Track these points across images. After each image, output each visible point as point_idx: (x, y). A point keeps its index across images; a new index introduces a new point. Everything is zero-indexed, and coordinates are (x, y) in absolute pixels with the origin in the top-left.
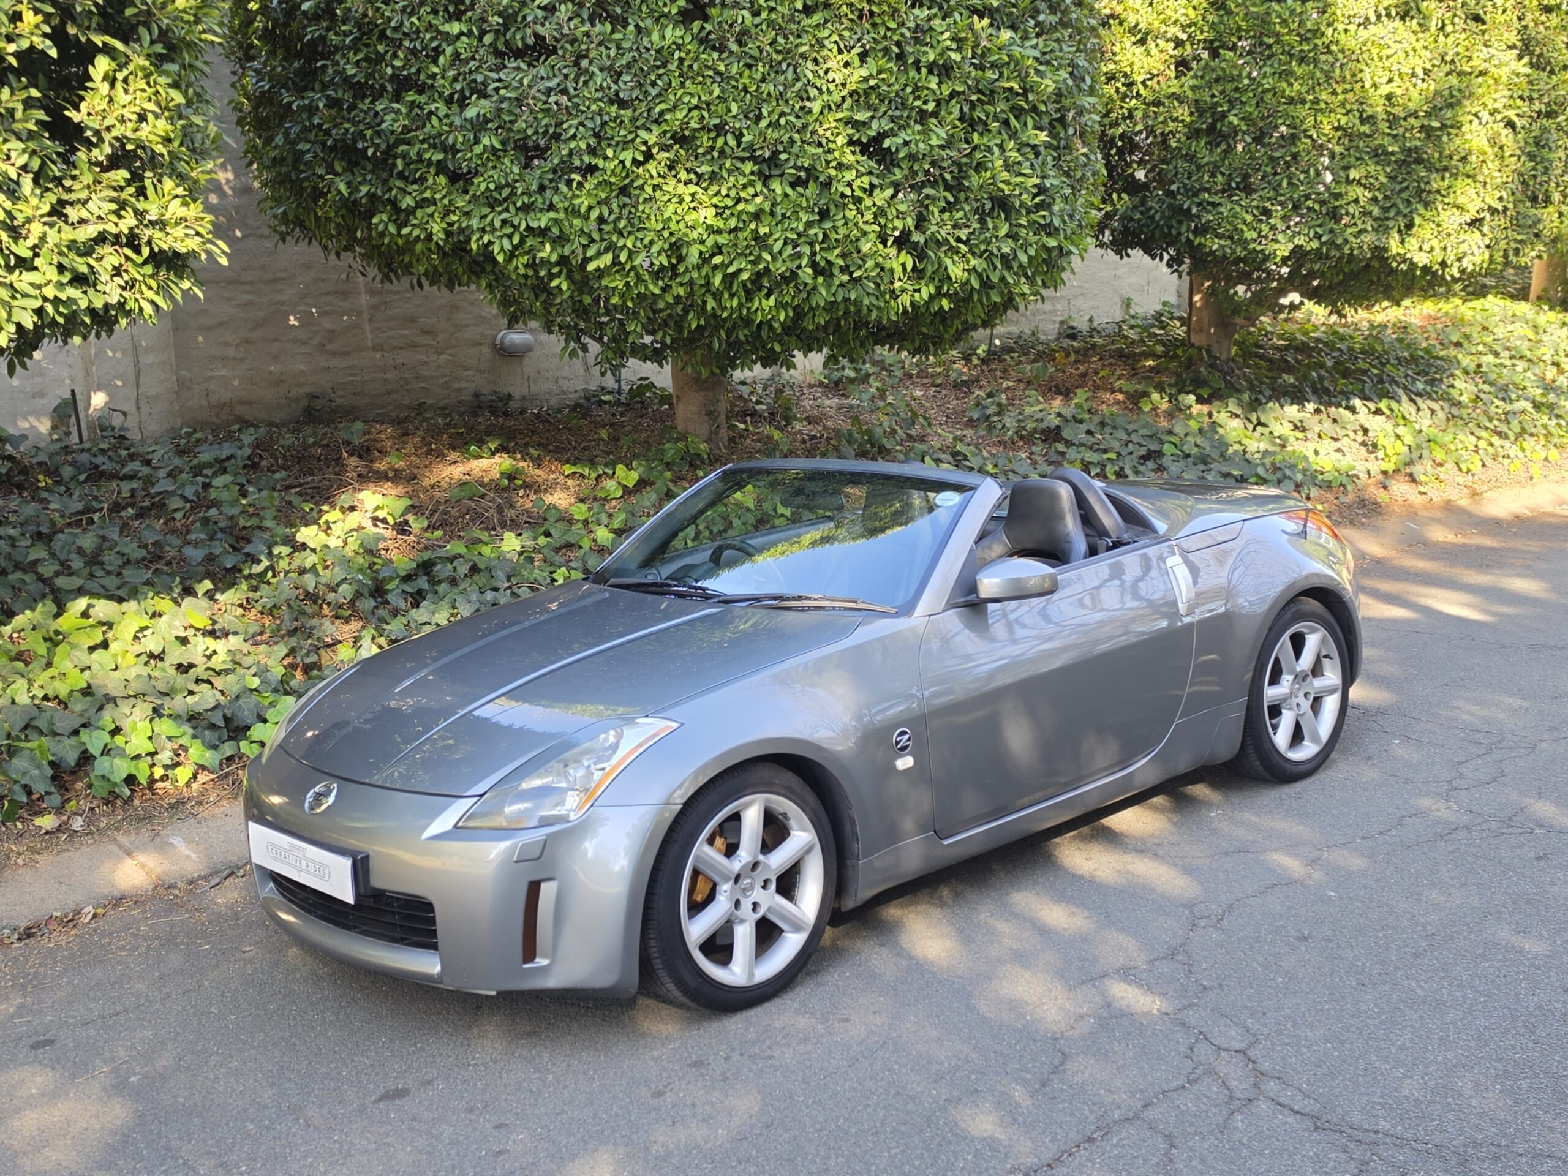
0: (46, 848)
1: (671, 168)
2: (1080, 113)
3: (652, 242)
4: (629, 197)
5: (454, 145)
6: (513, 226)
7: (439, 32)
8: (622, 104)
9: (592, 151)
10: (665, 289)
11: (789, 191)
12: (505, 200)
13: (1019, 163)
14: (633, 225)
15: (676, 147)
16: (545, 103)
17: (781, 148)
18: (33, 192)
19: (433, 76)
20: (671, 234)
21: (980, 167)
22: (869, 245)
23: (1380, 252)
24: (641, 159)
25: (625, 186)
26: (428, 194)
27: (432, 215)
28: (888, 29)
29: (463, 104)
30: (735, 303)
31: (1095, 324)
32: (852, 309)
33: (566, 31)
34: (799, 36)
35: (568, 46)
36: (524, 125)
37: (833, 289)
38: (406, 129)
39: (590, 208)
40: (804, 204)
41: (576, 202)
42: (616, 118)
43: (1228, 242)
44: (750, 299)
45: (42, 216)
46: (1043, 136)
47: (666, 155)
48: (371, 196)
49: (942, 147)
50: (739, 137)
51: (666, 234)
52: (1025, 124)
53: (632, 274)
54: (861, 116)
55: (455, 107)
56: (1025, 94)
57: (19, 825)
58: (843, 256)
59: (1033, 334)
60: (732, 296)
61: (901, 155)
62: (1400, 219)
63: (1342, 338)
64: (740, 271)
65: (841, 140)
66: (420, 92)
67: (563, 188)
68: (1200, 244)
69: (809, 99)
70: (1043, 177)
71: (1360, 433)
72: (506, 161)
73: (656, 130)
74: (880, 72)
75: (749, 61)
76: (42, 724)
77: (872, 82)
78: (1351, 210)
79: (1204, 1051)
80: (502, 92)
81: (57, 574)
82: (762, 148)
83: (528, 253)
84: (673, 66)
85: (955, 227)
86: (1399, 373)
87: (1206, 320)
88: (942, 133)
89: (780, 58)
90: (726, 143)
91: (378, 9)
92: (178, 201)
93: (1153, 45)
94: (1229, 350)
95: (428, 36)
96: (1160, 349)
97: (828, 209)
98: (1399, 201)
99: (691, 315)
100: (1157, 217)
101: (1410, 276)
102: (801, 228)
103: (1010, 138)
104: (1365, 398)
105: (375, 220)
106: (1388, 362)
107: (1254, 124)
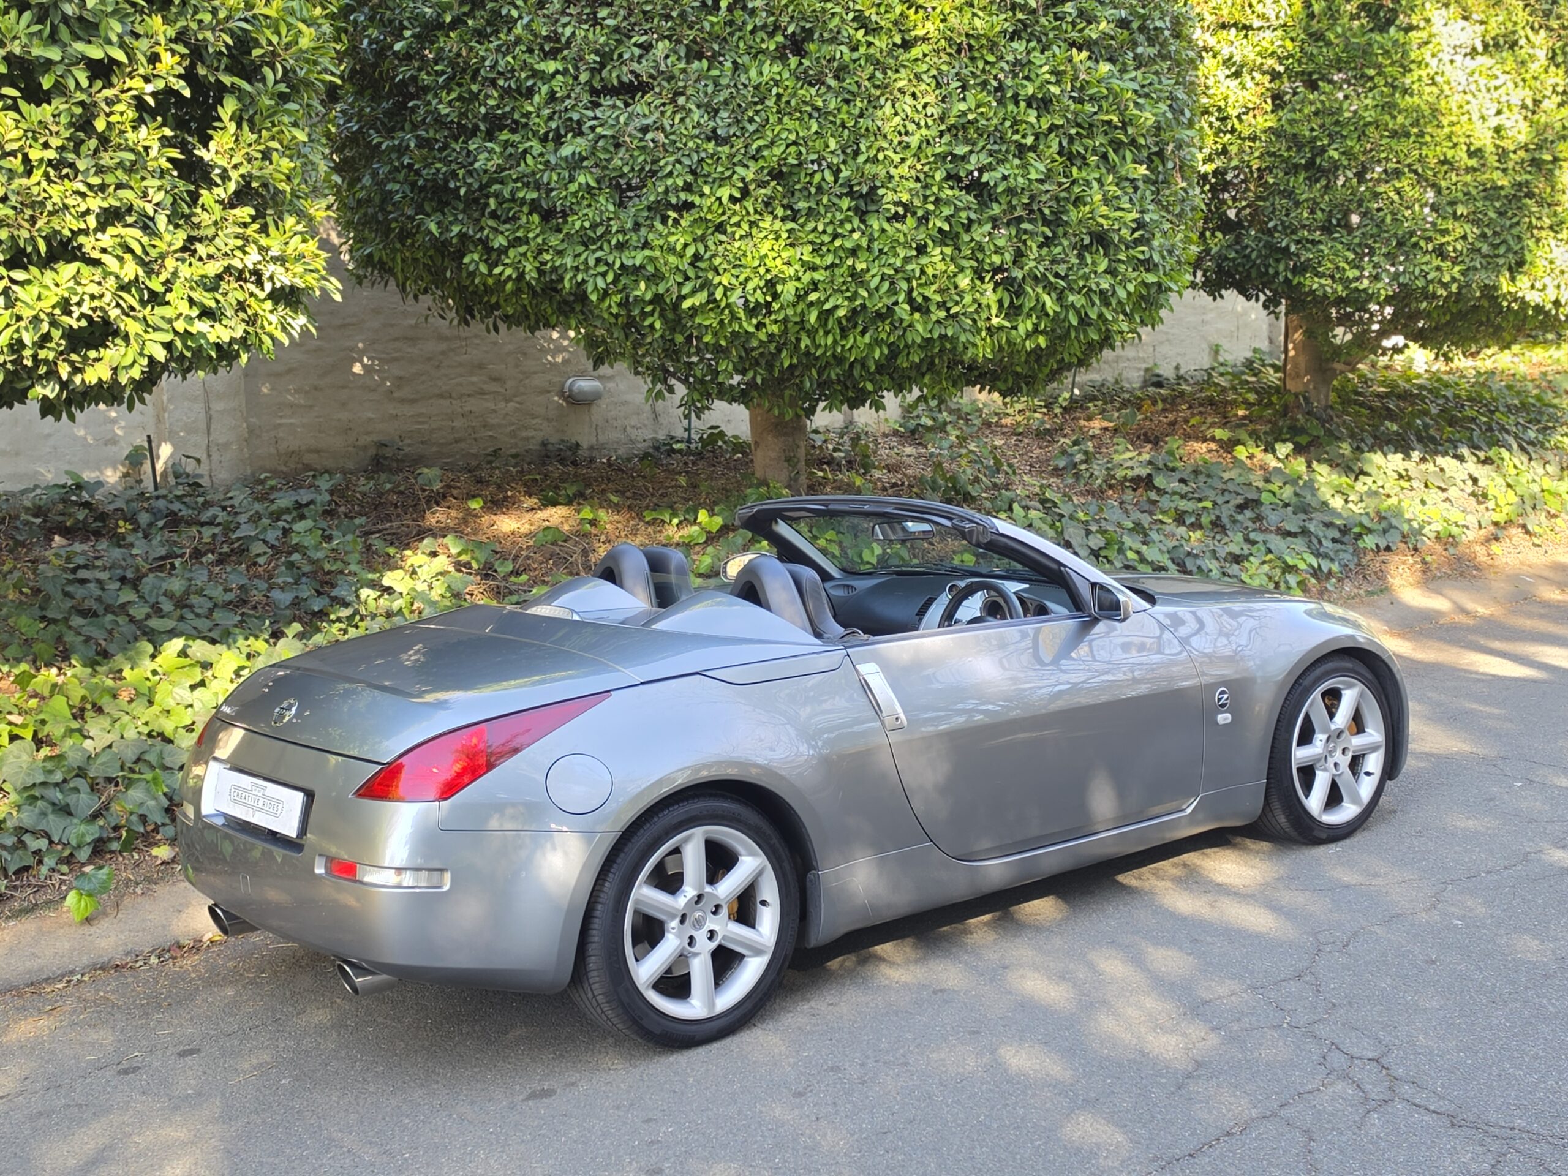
0: (162, 879)
1: (767, 204)
2: (1179, 147)
3: (747, 280)
4: (725, 233)
5: (548, 184)
6: (607, 264)
7: (532, 69)
8: (721, 141)
9: (688, 188)
10: (759, 326)
11: (886, 226)
12: (602, 236)
13: (1118, 198)
14: (729, 262)
15: (773, 183)
16: (641, 140)
17: (878, 184)
18: (167, 230)
19: (527, 115)
20: (768, 271)
21: (1078, 201)
22: (967, 281)
23: (1490, 292)
24: (738, 195)
25: (721, 223)
26: (519, 234)
27: (524, 255)
28: (987, 63)
29: (559, 140)
30: (830, 340)
31: (1182, 372)
32: (948, 346)
33: (663, 68)
34: (897, 71)
35: (665, 84)
36: (620, 163)
37: (930, 326)
38: (500, 169)
39: (686, 245)
40: (902, 240)
41: (672, 239)
42: (713, 155)
43: (1329, 281)
44: (844, 337)
45: (175, 252)
46: (1142, 170)
47: (763, 191)
48: (462, 236)
49: (1041, 181)
50: (836, 172)
51: (762, 270)
52: (1124, 158)
53: (727, 312)
54: (961, 150)
55: (551, 146)
56: (1124, 128)
57: (136, 856)
58: (940, 291)
59: (1117, 382)
60: (827, 333)
61: (1000, 189)
62: (1511, 256)
63: (1447, 385)
64: (836, 307)
65: (939, 176)
66: (513, 131)
67: (658, 225)
68: (1299, 283)
69: (907, 133)
70: (1142, 212)
71: (1470, 483)
72: (602, 199)
73: (753, 166)
74: (978, 106)
75: (847, 96)
76: (151, 757)
77: (971, 117)
78: (1459, 247)
79: (1337, 1060)
80: (599, 130)
81: (148, 616)
82: (860, 184)
83: (621, 292)
84: (771, 102)
85: (1053, 262)
86: (1509, 422)
87: (1302, 366)
88: (1042, 167)
89: (878, 93)
90: (823, 179)
91: (471, 49)
92: (298, 238)
93: (1248, 78)
94: (1327, 397)
95: (523, 75)
96: (1252, 397)
97: (926, 245)
98: (1509, 238)
99: (784, 353)
100: (1254, 255)
101: (1521, 317)
102: (899, 264)
103: (1109, 172)
104: (1474, 447)
105: (466, 260)
106: (1497, 409)
107: (1356, 159)
